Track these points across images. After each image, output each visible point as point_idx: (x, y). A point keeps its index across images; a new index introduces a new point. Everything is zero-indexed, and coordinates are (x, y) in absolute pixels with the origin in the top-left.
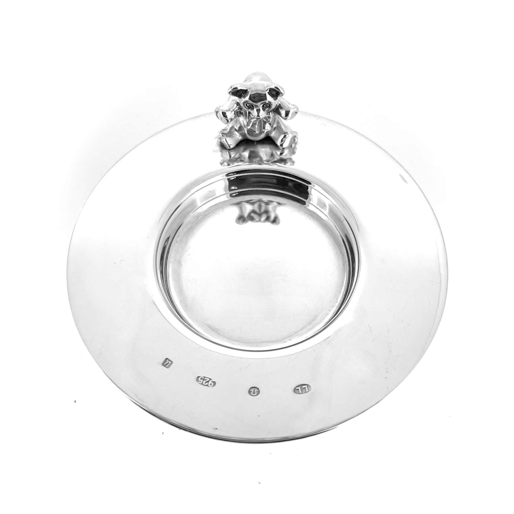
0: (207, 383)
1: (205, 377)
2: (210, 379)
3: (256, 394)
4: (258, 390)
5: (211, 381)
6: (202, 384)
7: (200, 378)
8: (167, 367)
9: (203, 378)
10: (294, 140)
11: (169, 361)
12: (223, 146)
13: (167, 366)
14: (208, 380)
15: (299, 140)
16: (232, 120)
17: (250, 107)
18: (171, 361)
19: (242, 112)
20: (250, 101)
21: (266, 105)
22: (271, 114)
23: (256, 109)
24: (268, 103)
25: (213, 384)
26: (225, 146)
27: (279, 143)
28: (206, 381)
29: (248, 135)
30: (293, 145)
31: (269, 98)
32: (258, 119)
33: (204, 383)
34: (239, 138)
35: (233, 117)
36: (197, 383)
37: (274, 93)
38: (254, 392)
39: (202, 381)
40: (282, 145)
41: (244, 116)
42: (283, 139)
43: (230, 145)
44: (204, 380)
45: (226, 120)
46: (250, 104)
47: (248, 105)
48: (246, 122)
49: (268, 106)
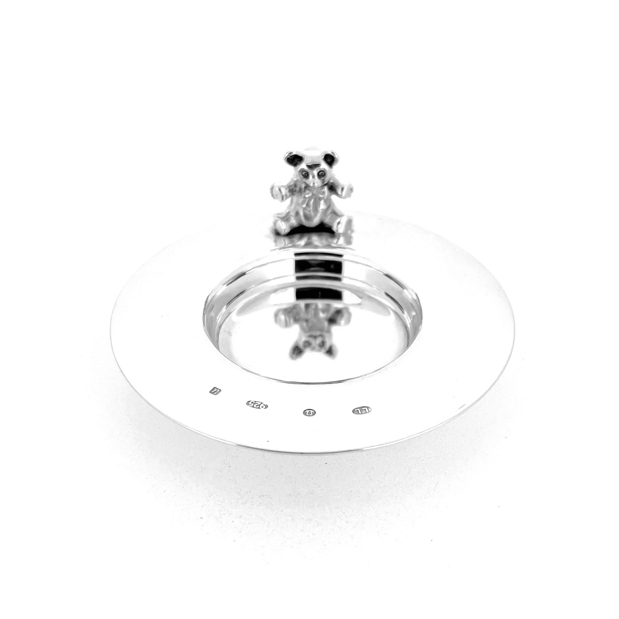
0: (258, 407)
1: (255, 402)
2: (262, 403)
3: (311, 415)
4: (313, 412)
5: (263, 404)
6: (253, 407)
7: (250, 402)
9: (254, 402)
10: (349, 222)
11: (217, 389)
13: (215, 393)
14: (259, 403)
15: (356, 225)
16: (287, 197)
17: (306, 175)
18: (219, 389)
19: (298, 189)
20: (306, 168)
21: (321, 173)
22: (326, 189)
23: (311, 177)
24: (323, 170)
25: (264, 407)
26: (279, 230)
27: (334, 229)
28: (257, 404)
29: (303, 218)
30: (349, 232)
31: (324, 166)
32: (313, 195)
33: (255, 406)
34: (294, 222)
35: (288, 194)
36: (248, 406)
37: (329, 160)
38: (310, 413)
39: (253, 404)
40: (337, 231)
41: (300, 193)
42: (339, 223)
43: (283, 231)
44: (255, 404)
45: (281, 197)
46: (305, 172)
47: (303, 173)
48: (301, 200)
49: (323, 174)
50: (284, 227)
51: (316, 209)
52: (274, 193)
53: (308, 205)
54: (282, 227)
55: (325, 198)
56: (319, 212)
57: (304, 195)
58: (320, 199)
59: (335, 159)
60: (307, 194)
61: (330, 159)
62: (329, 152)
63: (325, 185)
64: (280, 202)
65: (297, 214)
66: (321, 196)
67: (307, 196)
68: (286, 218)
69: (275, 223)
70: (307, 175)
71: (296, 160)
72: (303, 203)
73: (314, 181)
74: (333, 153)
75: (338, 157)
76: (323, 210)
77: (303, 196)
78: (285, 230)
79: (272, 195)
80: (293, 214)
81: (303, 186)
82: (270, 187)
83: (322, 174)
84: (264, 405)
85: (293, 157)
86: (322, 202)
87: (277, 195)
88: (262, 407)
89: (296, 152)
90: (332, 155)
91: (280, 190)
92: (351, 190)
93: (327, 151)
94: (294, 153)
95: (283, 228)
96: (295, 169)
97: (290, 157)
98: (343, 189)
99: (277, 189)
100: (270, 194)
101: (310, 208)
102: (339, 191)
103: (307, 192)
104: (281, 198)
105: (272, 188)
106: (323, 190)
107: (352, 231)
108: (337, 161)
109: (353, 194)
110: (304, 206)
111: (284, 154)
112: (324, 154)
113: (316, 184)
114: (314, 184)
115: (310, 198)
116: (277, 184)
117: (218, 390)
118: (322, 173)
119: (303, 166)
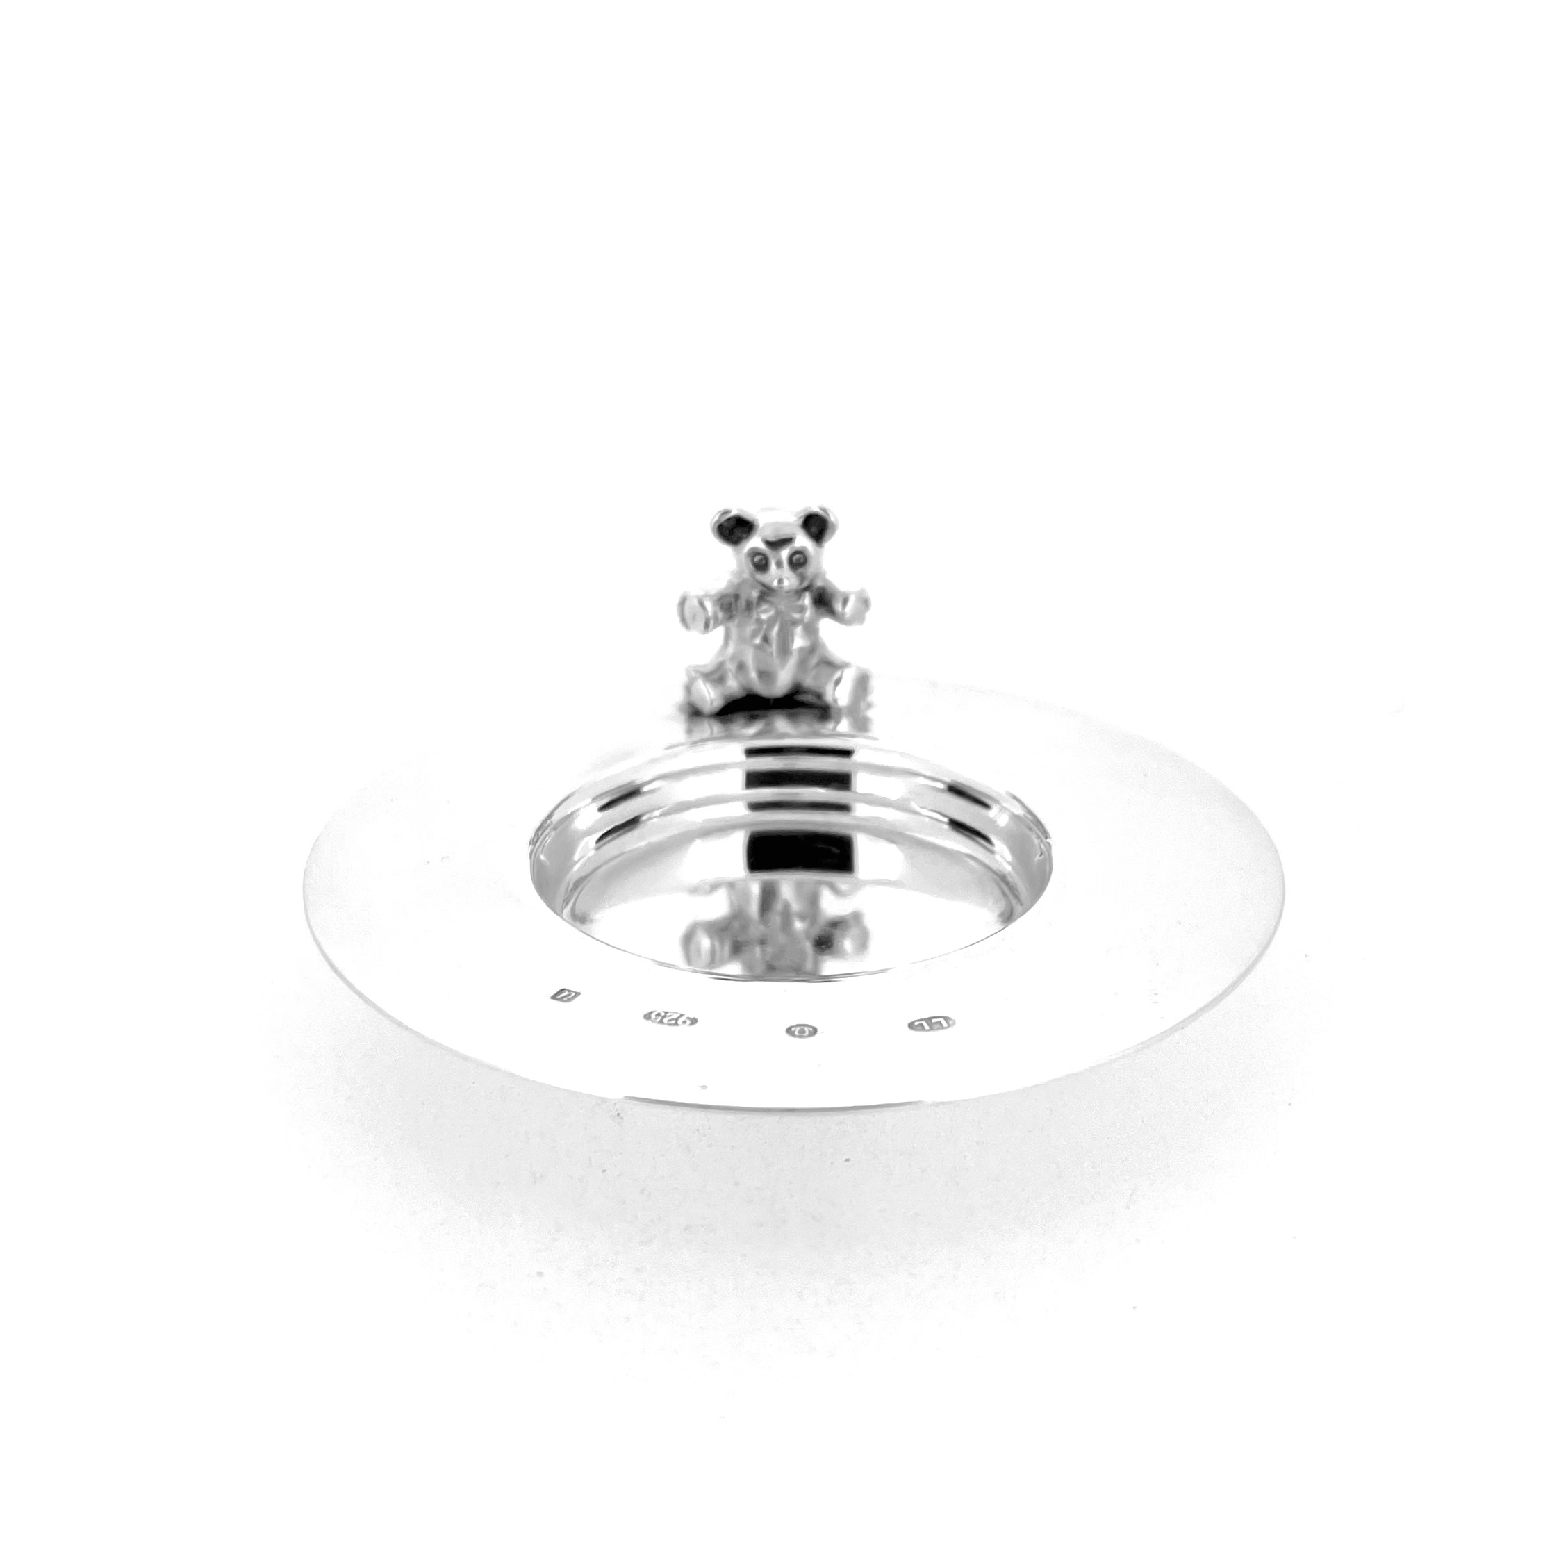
0: (673, 1022)
1: (666, 1013)
3: (806, 1035)
4: (811, 1029)
5: (684, 1017)
6: (661, 1022)
7: (654, 1014)
8: (565, 1001)
9: (663, 1014)
11: (568, 992)
12: (694, 713)
13: (565, 999)
14: (675, 1016)
15: (877, 689)
16: (717, 623)
17: (761, 564)
18: (573, 992)
19: (742, 603)
20: (762, 546)
21: (797, 556)
22: (807, 600)
23: (773, 566)
24: (801, 550)
25: (688, 1022)
26: (699, 704)
27: (829, 698)
28: (670, 1018)
29: (753, 675)
30: (863, 705)
31: (802, 541)
32: (778, 613)
33: (665, 1020)
34: (734, 686)
35: (720, 615)
36: (649, 1022)
37: (814, 529)
38: (802, 1032)
39: (659, 1018)
40: (835, 701)
41: (746, 614)
42: (837, 682)
43: (709, 703)
44: (664, 1017)
45: (704, 621)
46: (760, 557)
47: (757, 559)
48: (750, 628)
49: (802, 561)
50: (711, 697)
51: (785, 649)
52: (688, 614)
53: (766, 639)
54: (707, 695)
55: (806, 620)
56: (791, 654)
57: (758, 615)
58: (795, 623)
59: (830, 525)
60: (765, 611)
61: (816, 526)
62: (815, 509)
63: (807, 589)
64: (703, 634)
65: (741, 667)
66: (797, 616)
67: (764, 617)
68: (716, 676)
69: (688, 689)
70: (764, 562)
71: (738, 532)
72: (754, 635)
73: (781, 576)
74: (824, 510)
75: (837, 520)
76: (801, 650)
77: (755, 617)
78: (712, 703)
79: (683, 620)
80: (731, 667)
81: (755, 594)
82: (677, 600)
83: (798, 562)
84: (688, 1018)
85: (732, 522)
86: (799, 630)
87: (694, 618)
88: (684, 1022)
89: (740, 510)
90: (821, 513)
91: (702, 604)
92: (865, 603)
93: (810, 508)
94: (734, 513)
95: (708, 698)
96: (738, 553)
97: (726, 524)
98: (845, 601)
99: (696, 603)
100: (677, 619)
101: (771, 646)
102: (838, 607)
103: (765, 607)
104: (702, 625)
105: (683, 602)
106: (800, 603)
107: (869, 706)
108: (834, 528)
109: (868, 615)
110: (758, 641)
111: (711, 517)
112: (803, 514)
113: (786, 583)
114: (780, 581)
115: (771, 622)
116: (695, 591)
117: (573, 994)
118: (799, 559)
119: (755, 542)
